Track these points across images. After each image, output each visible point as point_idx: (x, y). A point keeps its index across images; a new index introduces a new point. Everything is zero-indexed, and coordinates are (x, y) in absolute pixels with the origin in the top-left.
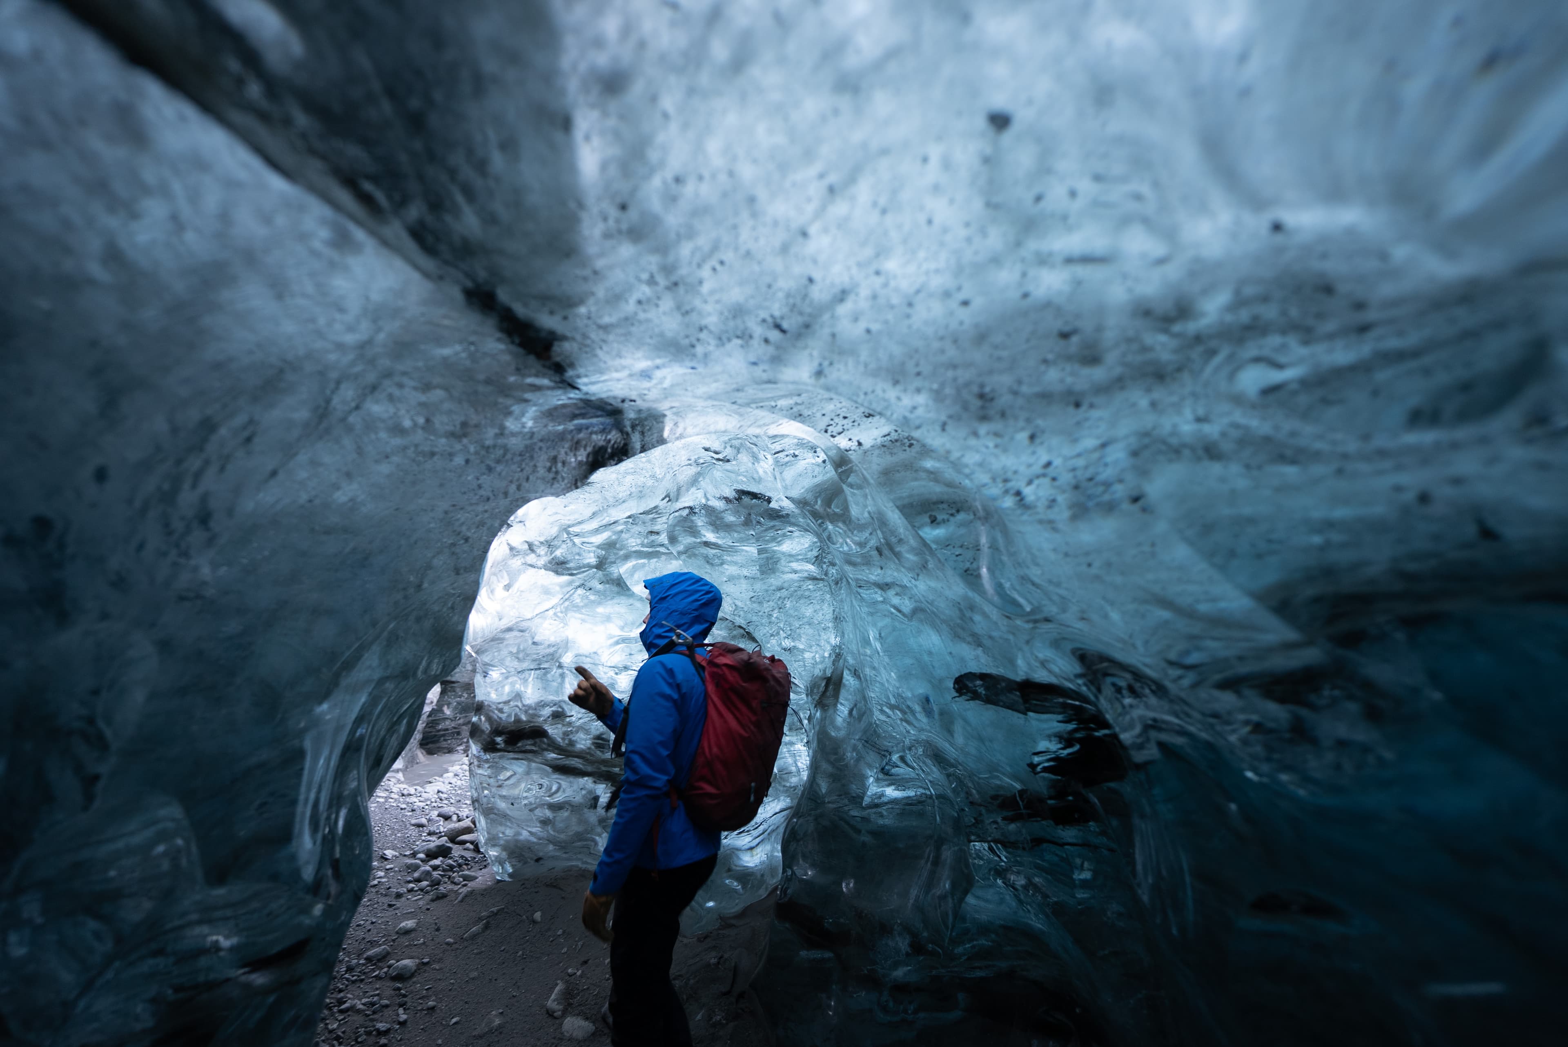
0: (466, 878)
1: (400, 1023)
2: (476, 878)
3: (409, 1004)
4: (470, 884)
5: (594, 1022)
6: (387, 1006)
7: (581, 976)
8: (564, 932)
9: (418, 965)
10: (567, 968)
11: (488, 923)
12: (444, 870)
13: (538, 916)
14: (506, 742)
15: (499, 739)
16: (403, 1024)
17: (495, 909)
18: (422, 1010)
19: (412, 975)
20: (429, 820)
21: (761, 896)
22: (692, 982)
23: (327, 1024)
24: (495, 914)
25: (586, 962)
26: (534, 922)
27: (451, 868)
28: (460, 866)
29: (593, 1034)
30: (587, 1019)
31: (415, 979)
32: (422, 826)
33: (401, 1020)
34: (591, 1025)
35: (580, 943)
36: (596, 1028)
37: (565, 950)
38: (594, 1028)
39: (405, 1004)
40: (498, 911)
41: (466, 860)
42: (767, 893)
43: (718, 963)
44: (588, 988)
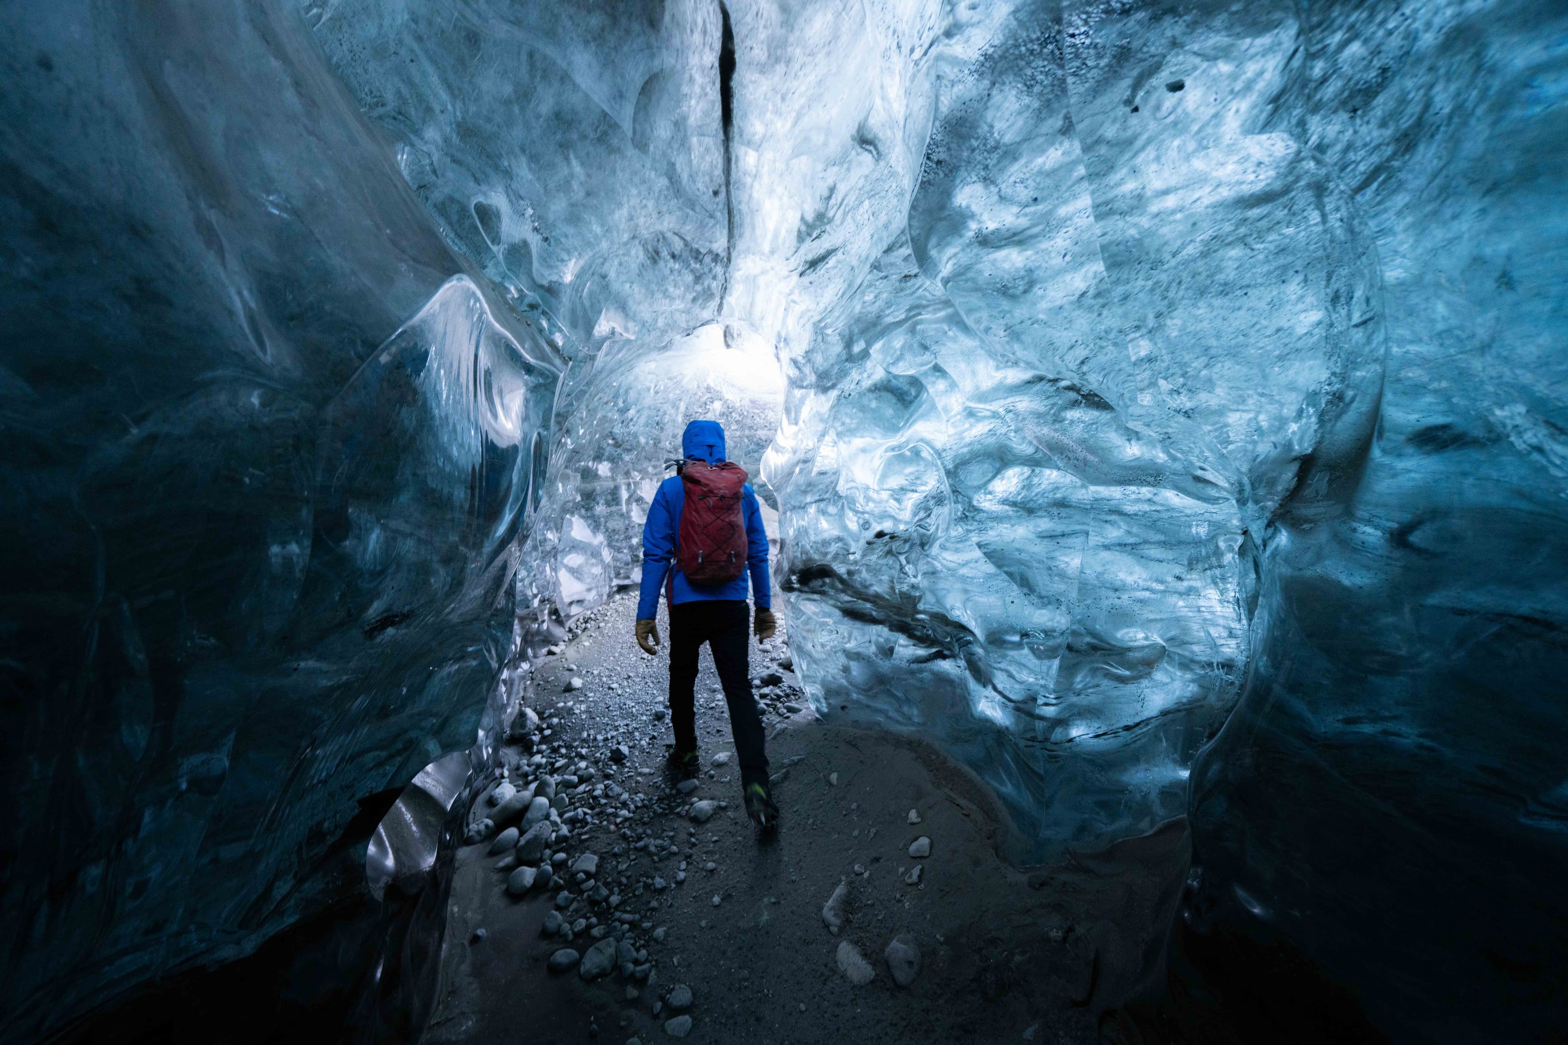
0: (791, 710)
1: (677, 883)
2: (800, 710)
3: (694, 857)
4: (793, 717)
5: (874, 965)
6: (675, 854)
7: (869, 880)
8: (858, 807)
9: (714, 810)
10: (852, 863)
11: (788, 772)
12: (772, 699)
13: (834, 777)
14: (800, 581)
15: (794, 578)
16: (680, 883)
17: (796, 758)
18: (702, 869)
19: (708, 820)
20: (774, 647)
21: (1143, 831)
22: (1018, 958)
23: (618, 863)
24: (796, 764)
25: (877, 860)
26: (830, 784)
27: (779, 697)
28: (787, 696)
29: (872, 982)
30: (865, 955)
31: (709, 825)
32: (766, 651)
33: (678, 879)
34: (869, 968)
35: (873, 830)
36: (877, 975)
37: (856, 833)
38: (873, 973)
39: (690, 856)
40: (799, 760)
41: (794, 690)
42: (1155, 829)
43: (1065, 939)
44: (873, 905)
